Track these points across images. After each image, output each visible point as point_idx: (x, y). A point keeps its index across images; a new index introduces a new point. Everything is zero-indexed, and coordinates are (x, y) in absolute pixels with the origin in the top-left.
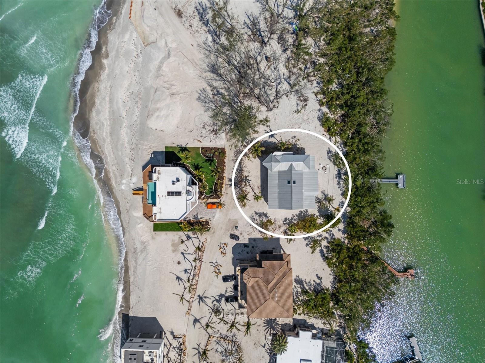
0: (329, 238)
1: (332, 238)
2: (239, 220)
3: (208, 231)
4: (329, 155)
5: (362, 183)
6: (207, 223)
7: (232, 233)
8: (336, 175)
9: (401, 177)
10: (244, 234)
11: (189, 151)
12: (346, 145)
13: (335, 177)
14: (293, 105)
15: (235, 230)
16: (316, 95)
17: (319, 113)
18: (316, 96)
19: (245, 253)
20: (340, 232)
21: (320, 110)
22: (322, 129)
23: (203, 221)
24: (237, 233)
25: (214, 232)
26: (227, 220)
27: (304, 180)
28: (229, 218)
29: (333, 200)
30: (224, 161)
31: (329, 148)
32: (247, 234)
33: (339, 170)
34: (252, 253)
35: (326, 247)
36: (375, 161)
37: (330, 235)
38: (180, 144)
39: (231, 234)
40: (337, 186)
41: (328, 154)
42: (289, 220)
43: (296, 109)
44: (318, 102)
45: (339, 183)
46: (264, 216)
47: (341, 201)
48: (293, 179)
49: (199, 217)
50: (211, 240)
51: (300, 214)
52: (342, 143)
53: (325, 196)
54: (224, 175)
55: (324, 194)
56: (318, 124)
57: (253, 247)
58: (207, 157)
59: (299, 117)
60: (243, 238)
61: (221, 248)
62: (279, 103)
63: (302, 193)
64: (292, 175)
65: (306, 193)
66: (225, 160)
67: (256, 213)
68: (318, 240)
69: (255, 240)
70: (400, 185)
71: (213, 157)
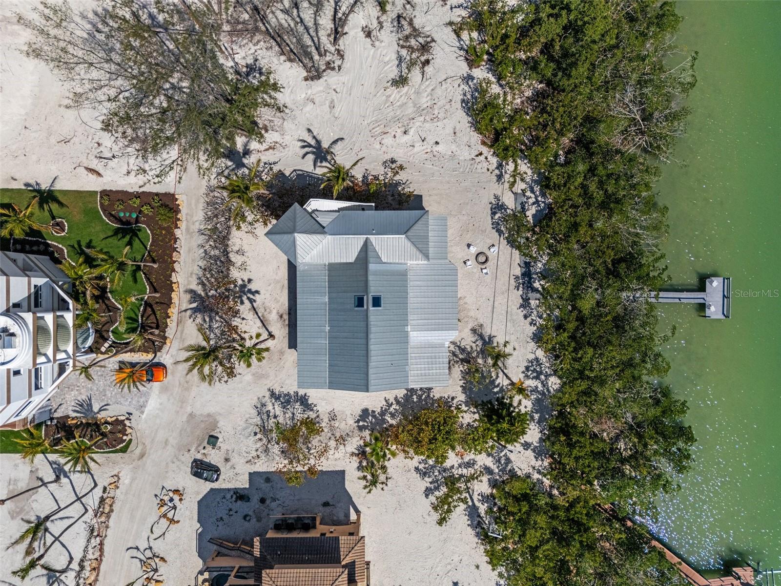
0: (497, 471)
1: (503, 470)
2: (218, 418)
3: (124, 450)
4: (497, 216)
5: (598, 304)
6: (119, 425)
7: (199, 456)
8: (517, 278)
9: (716, 284)
10: (235, 459)
11: (61, 204)
12: (547, 187)
13: (513, 282)
14: (387, 63)
15: (209, 448)
16: (457, 33)
17: (467, 88)
18: (458, 36)
19: (238, 519)
20: (530, 453)
21: (470, 78)
22: (476, 137)
23: (106, 423)
24: (214, 457)
25: (142, 456)
26: (185, 418)
27: (410, 295)
28: (189, 409)
29: (505, 356)
30: (173, 234)
31: (496, 197)
32: (244, 460)
33: (527, 265)
34: (259, 520)
35: (485, 498)
36: (637, 235)
37: (499, 461)
38: (32, 182)
39: (195, 461)
40: (521, 313)
41: (494, 214)
42: (374, 417)
43: (394, 73)
44: (462, 53)
45: (525, 303)
46: (297, 406)
47: (532, 357)
48: (373, 291)
49: (96, 408)
50: (133, 479)
51: (407, 398)
52: (535, 181)
53: (485, 343)
54: (174, 279)
55: (481, 337)
56: (462, 120)
57: (263, 501)
58: (118, 220)
59: (404, 99)
60: (231, 473)
61: (162, 504)
62: (342, 57)
63: (406, 335)
64: (370, 278)
65: (416, 337)
66: (177, 232)
67: (273, 394)
68: (461, 476)
69: (267, 477)
70: (713, 309)
71: (137, 221)
